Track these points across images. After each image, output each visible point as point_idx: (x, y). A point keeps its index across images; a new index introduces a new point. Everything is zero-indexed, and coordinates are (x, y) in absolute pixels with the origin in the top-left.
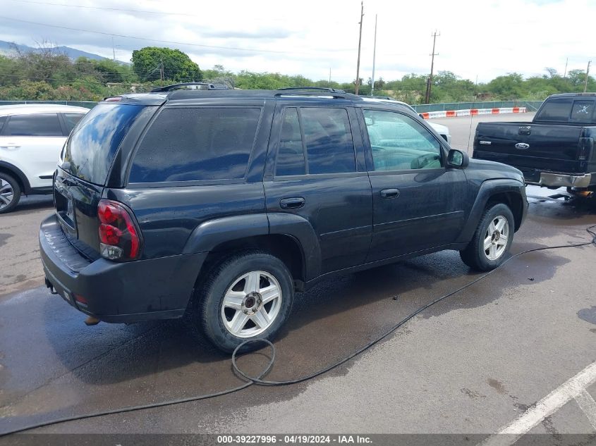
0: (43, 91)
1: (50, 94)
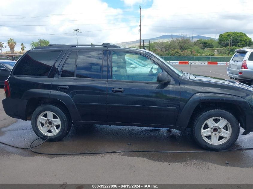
0: (177, 53)
1: (179, 54)
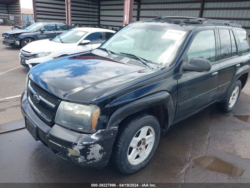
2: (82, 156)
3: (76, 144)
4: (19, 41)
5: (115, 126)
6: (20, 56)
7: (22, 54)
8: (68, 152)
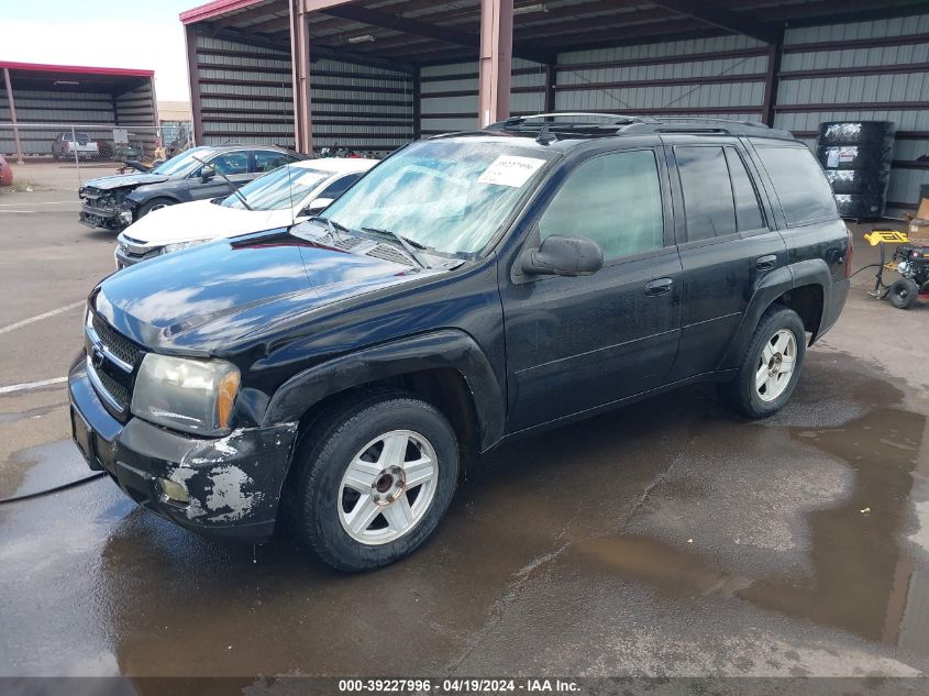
2: (194, 497)
3: (176, 465)
4: (132, 209)
5: (290, 421)
6: (118, 256)
7: (123, 248)
8: (162, 491)
